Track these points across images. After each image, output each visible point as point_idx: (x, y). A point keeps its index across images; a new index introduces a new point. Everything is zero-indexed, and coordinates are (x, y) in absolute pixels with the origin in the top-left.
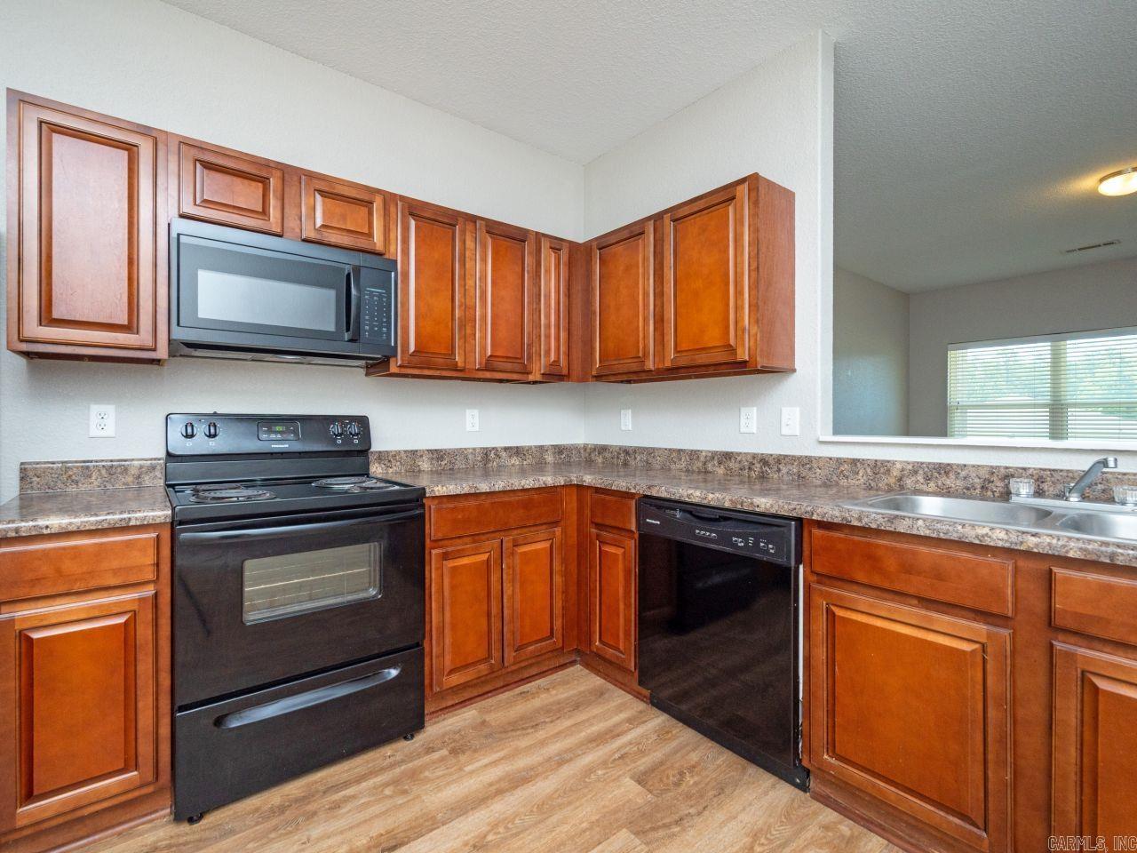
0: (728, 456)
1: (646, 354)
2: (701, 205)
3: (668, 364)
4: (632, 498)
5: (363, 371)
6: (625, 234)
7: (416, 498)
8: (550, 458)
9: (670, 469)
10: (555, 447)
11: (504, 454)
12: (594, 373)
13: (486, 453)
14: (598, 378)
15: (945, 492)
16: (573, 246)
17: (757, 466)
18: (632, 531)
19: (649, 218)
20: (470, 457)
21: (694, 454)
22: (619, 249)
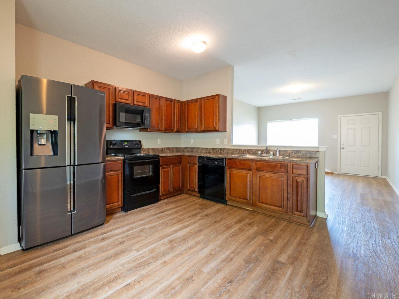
0: (214, 149)
1: (198, 127)
2: (209, 98)
3: (203, 130)
4: (196, 157)
5: (139, 131)
6: (193, 101)
7: (158, 157)
8: (175, 150)
9: (202, 152)
10: (176, 148)
11: (166, 149)
12: (186, 131)
13: (162, 149)
14: (187, 132)
15: (250, 154)
16: (182, 102)
17: (220, 151)
18: (196, 163)
19: (199, 99)
20: (159, 150)
21: (207, 149)
22: (192, 104)
